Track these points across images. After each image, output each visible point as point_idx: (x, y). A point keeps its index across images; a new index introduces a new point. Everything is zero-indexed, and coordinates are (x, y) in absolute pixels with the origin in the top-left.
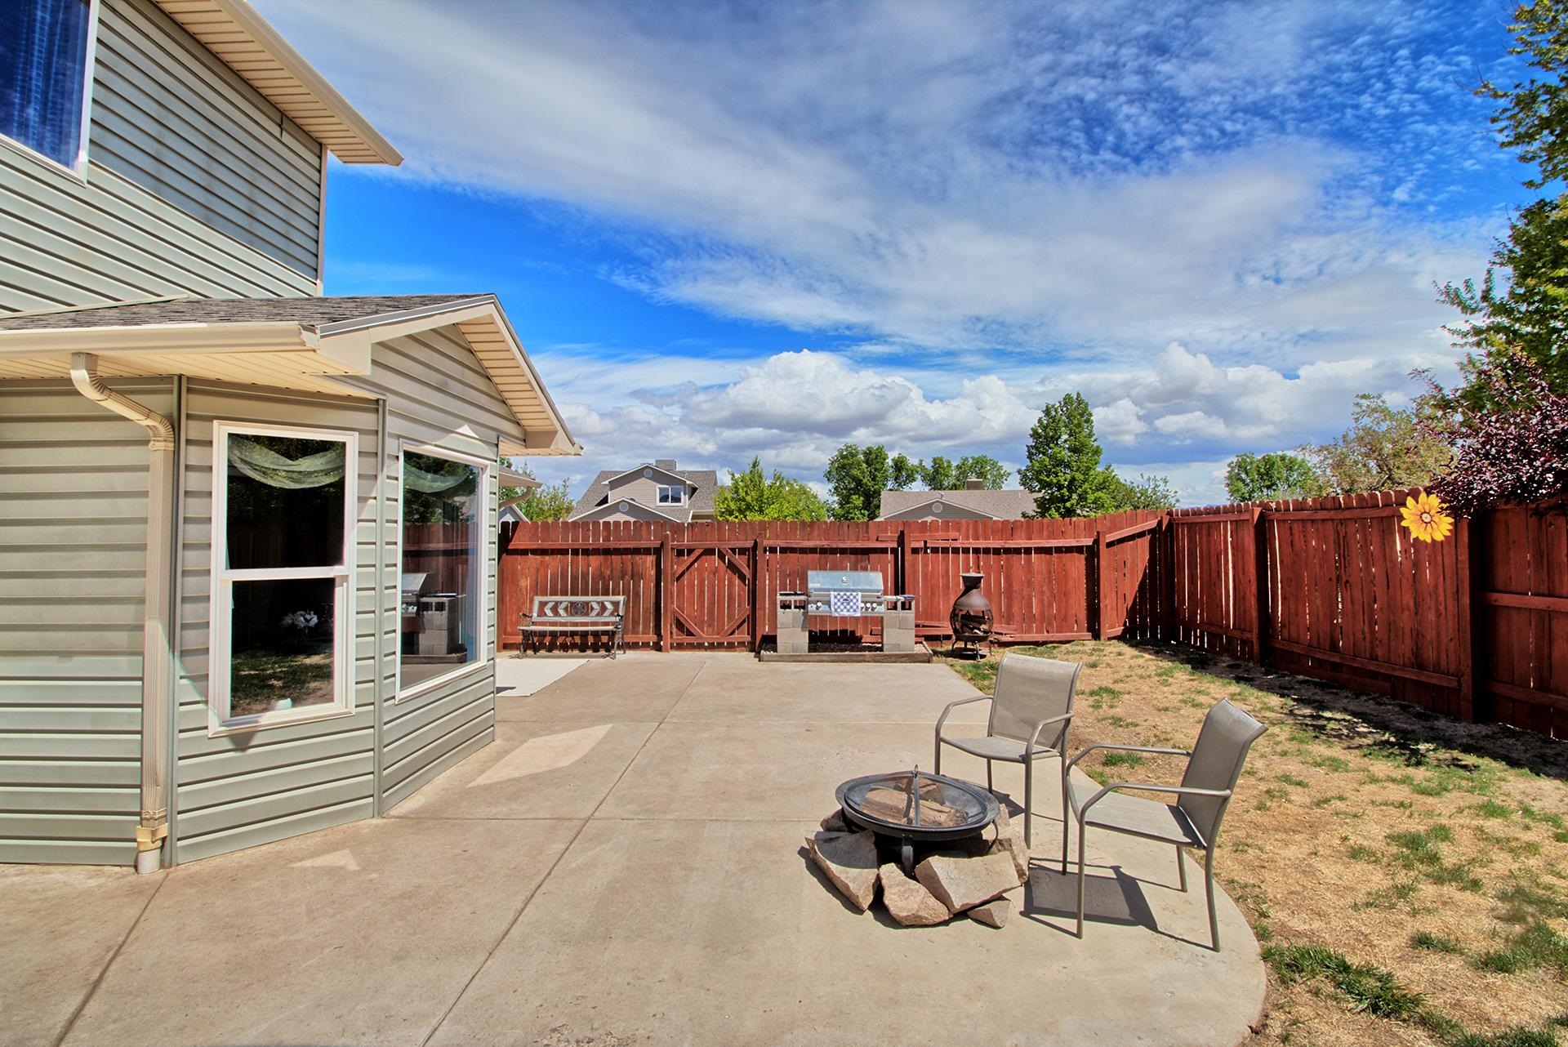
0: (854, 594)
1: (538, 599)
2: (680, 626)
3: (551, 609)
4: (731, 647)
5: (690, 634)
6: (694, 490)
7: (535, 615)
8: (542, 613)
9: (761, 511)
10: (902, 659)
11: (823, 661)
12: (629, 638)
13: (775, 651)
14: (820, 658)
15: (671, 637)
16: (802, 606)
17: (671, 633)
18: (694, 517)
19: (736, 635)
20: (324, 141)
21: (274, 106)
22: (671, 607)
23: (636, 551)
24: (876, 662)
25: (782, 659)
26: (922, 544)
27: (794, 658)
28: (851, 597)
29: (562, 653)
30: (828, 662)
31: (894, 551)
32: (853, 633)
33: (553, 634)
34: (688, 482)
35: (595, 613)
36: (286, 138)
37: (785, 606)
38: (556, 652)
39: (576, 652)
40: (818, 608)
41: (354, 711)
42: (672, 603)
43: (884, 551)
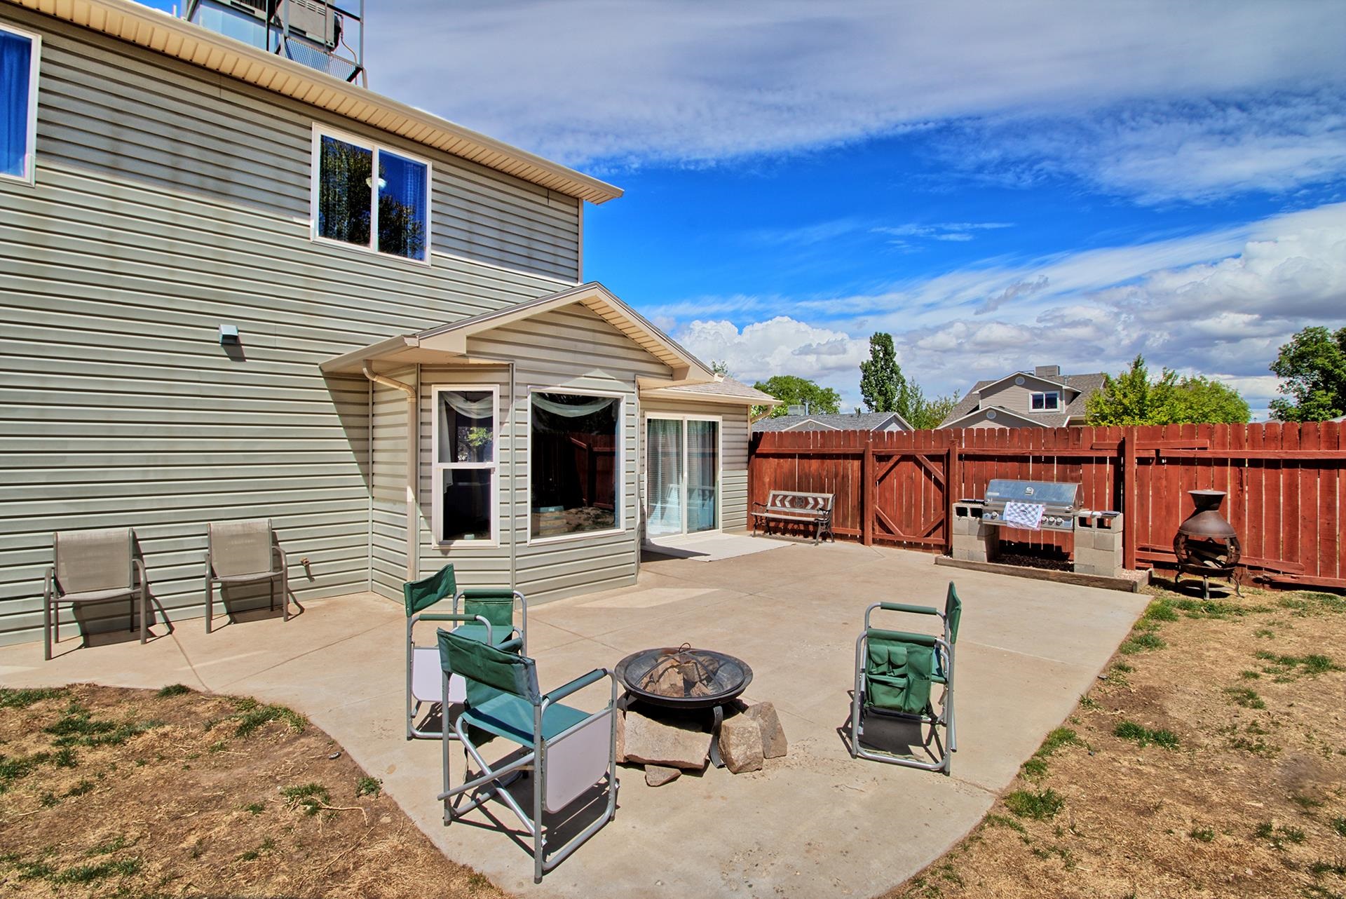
0: (1034, 506)
1: (773, 492)
2: (883, 525)
3: (780, 501)
4: (927, 548)
5: (889, 532)
6: (1076, 395)
7: (769, 504)
8: (774, 504)
9: (1142, 415)
10: (1097, 584)
11: (999, 573)
12: (840, 531)
13: (952, 557)
14: (996, 569)
15: (873, 534)
16: (977, 513)
17: (873, 529)
18: (1070, 423)
19: (932, 537)
20: (580, 196)
21: (542, 186)
22: (874, 506)
23: (846, 456)
24: (1062, 582)
25: (956, 564)
26: (1153, 454)
27: (969, 566)
28: (1030, 509)
29: (791, 537)
30: (1005, 574)
31: (1113, 460)
32: (1059, 548)
33: (787, 522)
34: (1064, 387)
35: (810, 506)
36: (552, 204)
37: (962, 512)
38: (787, 536)
39: (801, 537)
40: (992, 518)
41: (499, 546)
42: (875, 503)
43: (1102, 461)
